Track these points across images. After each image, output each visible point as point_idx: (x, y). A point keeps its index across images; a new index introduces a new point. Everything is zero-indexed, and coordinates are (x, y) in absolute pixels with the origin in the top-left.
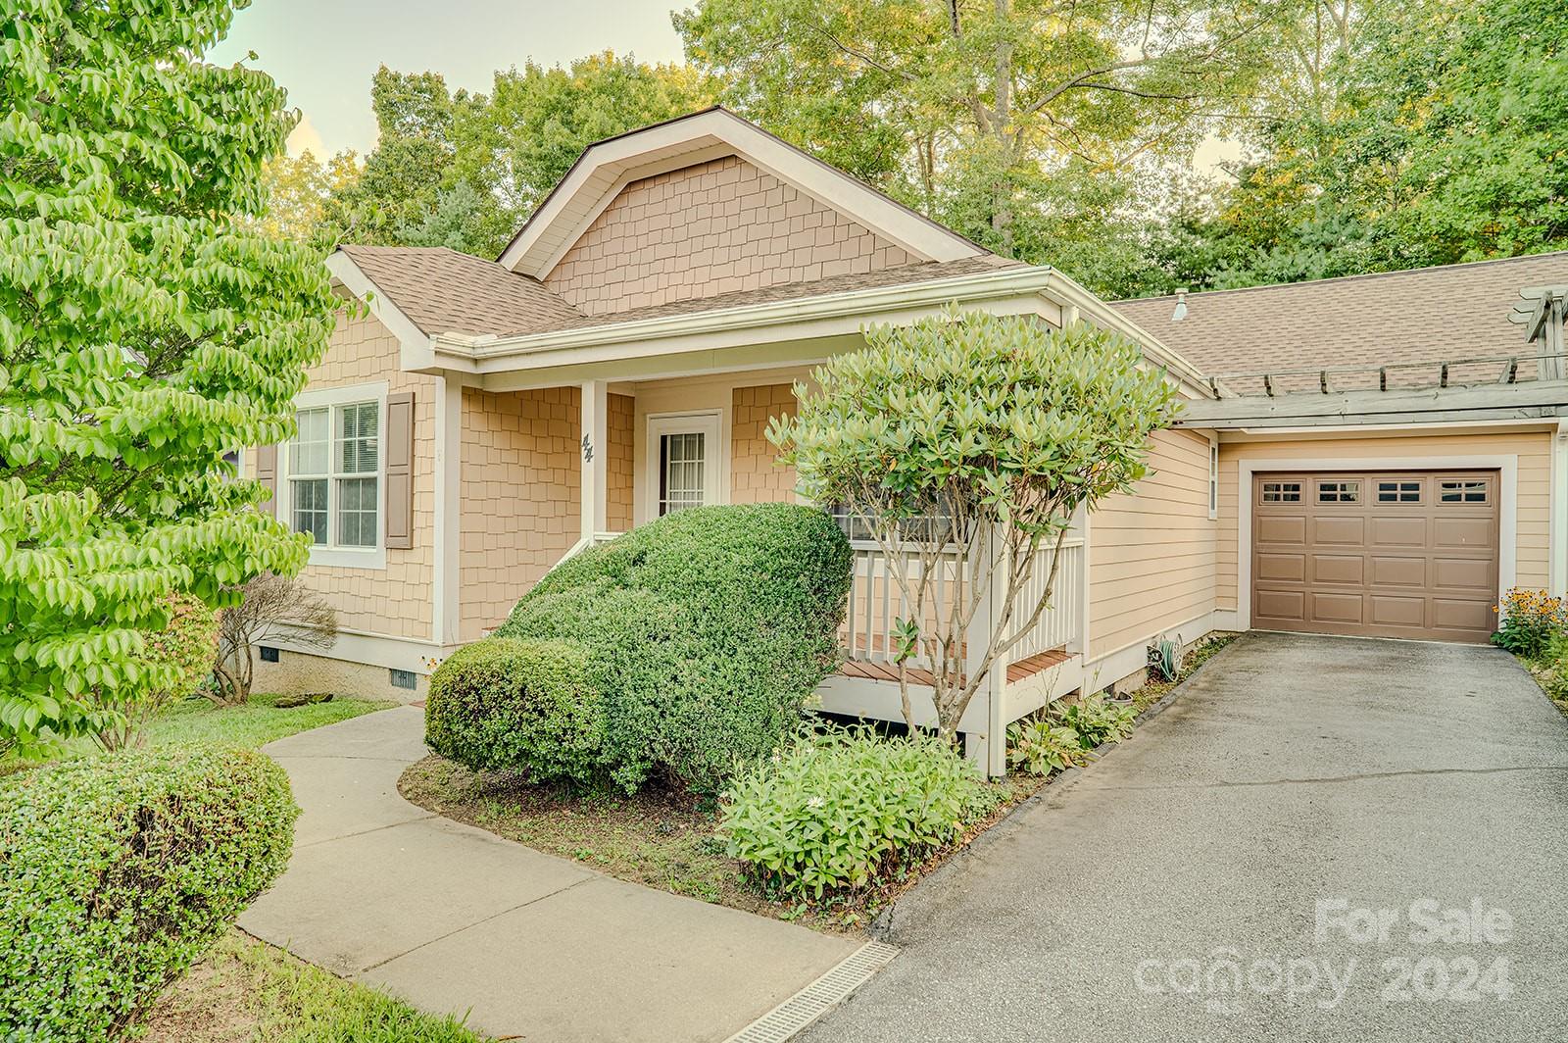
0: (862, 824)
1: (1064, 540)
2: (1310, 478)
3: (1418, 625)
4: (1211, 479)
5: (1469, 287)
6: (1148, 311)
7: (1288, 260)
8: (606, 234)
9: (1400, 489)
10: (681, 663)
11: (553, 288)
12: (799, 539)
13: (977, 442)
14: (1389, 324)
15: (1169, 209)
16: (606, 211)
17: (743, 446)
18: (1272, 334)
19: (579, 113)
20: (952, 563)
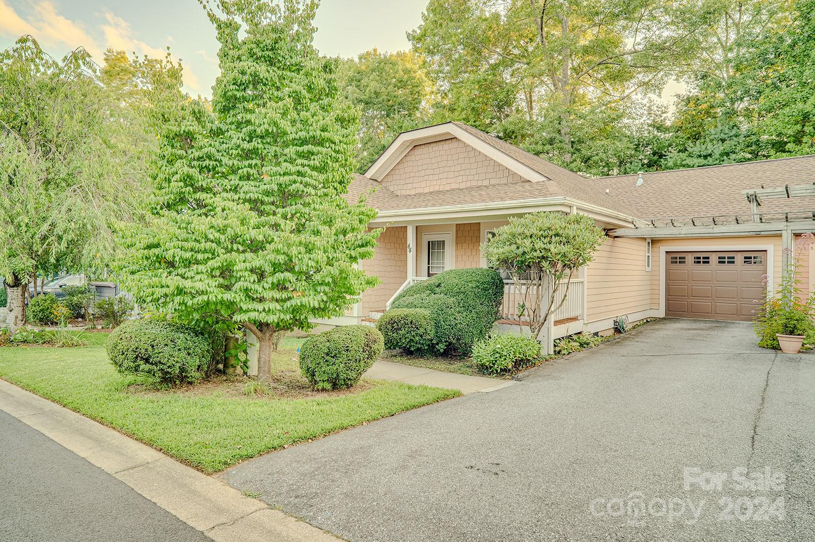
0: (510, 352)
1: (571, 280)
2: (690, 254)
3: (734, 315)
4: (647, 254)
5: (764, 172)
6: (626, 181)
7: (704, 147)
8: (406, 165)
9: (726, 259)
10: (456, 314)
11: (384, 184)
12: (489, 279)
13: (541, 252)
14: (727, 188)
15: (647, 121)
16: (406, 156)
17: (460, 245)
18: (678, 192)
19: (364, 82)
20: (535, 287)
